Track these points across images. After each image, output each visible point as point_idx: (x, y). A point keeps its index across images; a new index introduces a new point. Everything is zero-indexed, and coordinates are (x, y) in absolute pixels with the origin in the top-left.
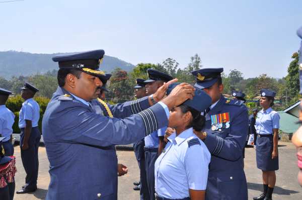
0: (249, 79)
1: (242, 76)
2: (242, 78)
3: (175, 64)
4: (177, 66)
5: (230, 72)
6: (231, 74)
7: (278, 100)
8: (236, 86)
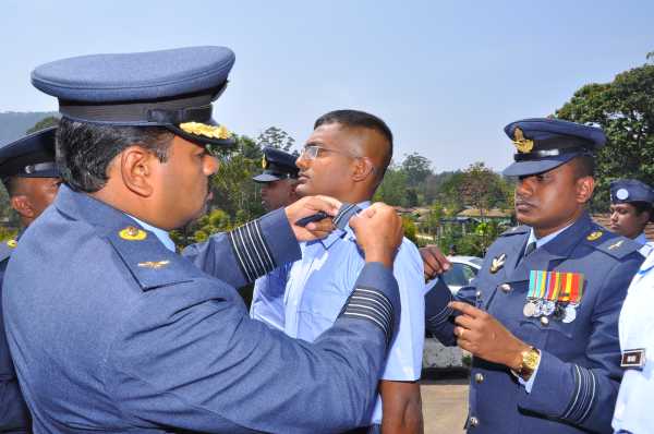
0: (444, 174)
1: (431, 168)
2: (429, 173)
3: (285, 141)
4: (289, 144)
5: (405, 159)
6: (407, 163)
7: (507, 218)
8: (417, 188)
